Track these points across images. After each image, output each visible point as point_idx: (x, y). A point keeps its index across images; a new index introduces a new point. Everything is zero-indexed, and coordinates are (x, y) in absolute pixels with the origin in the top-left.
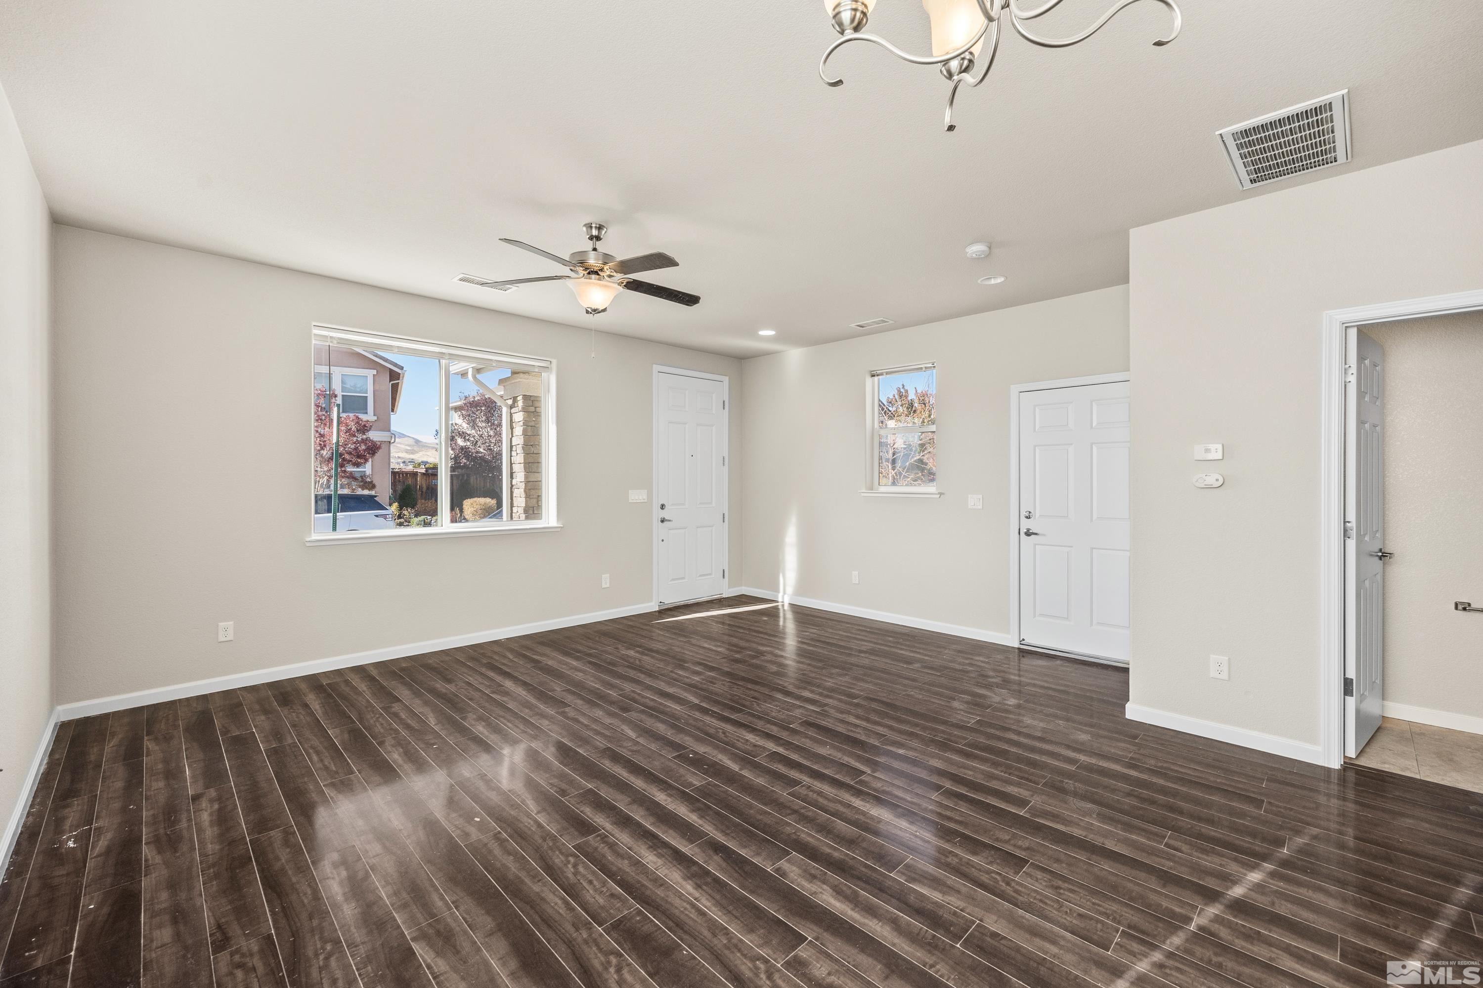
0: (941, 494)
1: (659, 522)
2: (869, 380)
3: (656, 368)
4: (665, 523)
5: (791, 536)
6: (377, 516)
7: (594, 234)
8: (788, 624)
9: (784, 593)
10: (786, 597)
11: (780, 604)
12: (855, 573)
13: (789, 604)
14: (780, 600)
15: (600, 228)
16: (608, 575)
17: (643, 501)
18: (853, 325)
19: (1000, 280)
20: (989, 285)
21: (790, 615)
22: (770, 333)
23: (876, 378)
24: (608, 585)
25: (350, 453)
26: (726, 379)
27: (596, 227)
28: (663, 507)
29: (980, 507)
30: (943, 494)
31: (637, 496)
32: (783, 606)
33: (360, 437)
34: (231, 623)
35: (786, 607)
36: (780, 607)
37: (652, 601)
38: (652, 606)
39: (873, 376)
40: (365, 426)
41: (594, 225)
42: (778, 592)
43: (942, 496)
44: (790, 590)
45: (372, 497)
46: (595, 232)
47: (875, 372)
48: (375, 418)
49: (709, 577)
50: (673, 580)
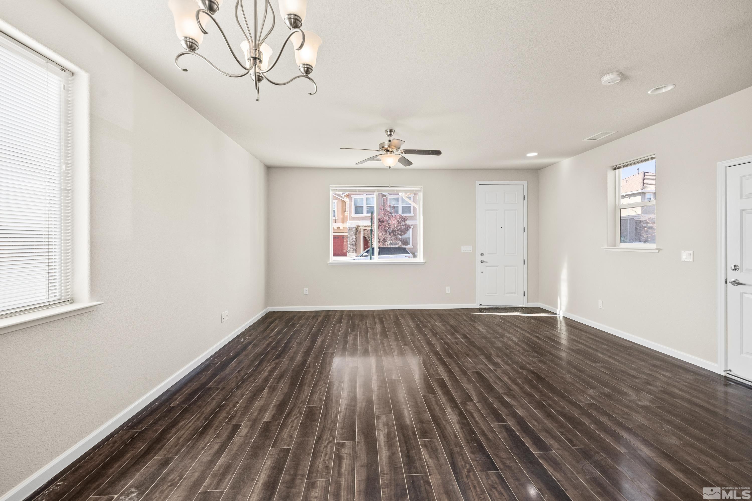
0: (659, 250)
1: (480, 262)
2: (611, 174)
3: (478, 183)
4: (484, 263)
5: (564, 275)
6: (406, 256)
7: (389, 134)
8: (562, 328)
9: (561, 309)
10: (561, 311)
11: (558, 316)
12: (600, 302)
13: (563, 316)
14: (558, 313)
15: (391, 131)
16: (449, 287)
17: (469, 251)
18: (586, 140)
19: (670, 87)
20: (662, 93)
21: (563, 324)
22: (535, 154)
23: (616, 171)
24: (449, 292)
25: (398, 230)
26: (525, 183)
27: (389, 131)
28: (482, 254)
29: (691, 260)
30: (661, 250)
31: (466, 248)
32: (560, 318)
33: (403, 223)
34: (307, 289)
35: (561, 318)
36: (558, 318)
37: (475, 303)
38: (476, 306)
39: (615, 169)
40: (405, 218)
41: (388, 130)
42: (557, 308)
43: (660, 251)
44: (564, 308)
45: (405, 249)
46: (389, 133)
47: (616, 167)
48: (414, 215)
49: (514, 294)
50: (488, 293)
